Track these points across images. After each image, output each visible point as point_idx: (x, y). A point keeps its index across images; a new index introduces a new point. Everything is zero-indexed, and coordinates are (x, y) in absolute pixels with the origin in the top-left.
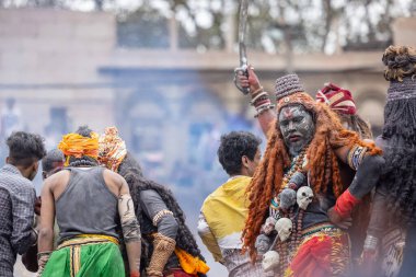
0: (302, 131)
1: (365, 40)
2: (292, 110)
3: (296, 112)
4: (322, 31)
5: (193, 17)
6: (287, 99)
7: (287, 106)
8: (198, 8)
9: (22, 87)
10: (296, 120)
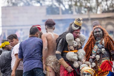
0: (100, 34)
1: (107, 10)
2: (98, 29)
3: (99, 30)
4: (96, 8)
5: (64, 6)
6: (97, 26)
7: (97, 28)
8: (66, 4)
9: (24, 26)
10: (99, 32)
